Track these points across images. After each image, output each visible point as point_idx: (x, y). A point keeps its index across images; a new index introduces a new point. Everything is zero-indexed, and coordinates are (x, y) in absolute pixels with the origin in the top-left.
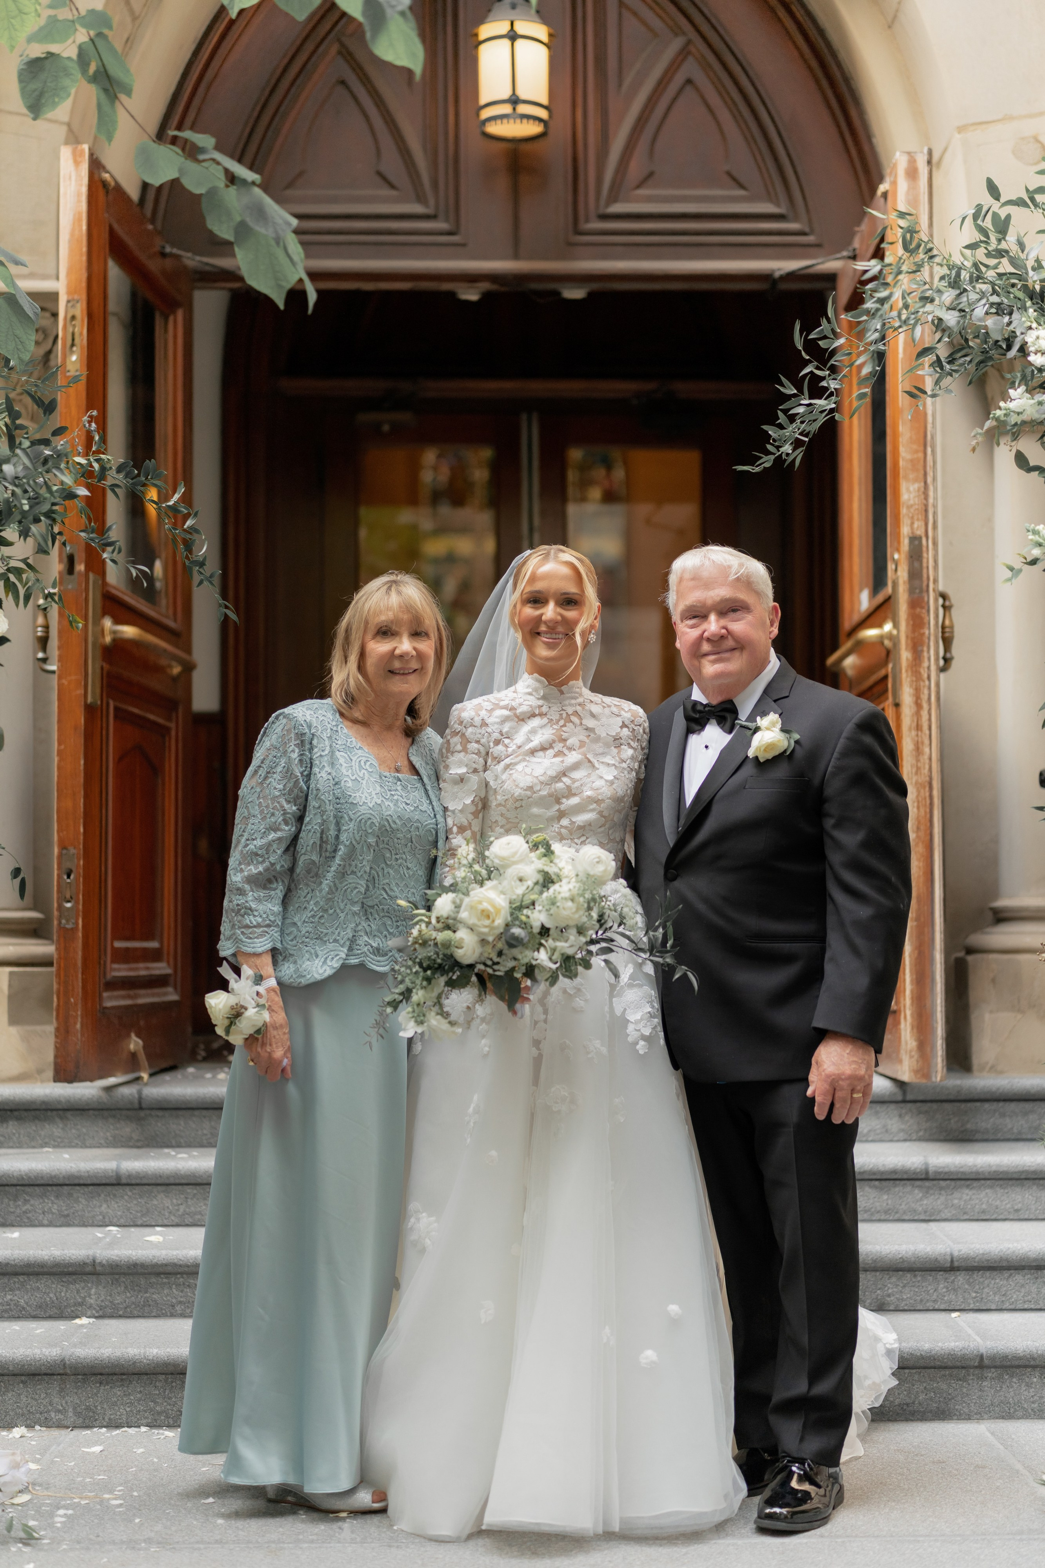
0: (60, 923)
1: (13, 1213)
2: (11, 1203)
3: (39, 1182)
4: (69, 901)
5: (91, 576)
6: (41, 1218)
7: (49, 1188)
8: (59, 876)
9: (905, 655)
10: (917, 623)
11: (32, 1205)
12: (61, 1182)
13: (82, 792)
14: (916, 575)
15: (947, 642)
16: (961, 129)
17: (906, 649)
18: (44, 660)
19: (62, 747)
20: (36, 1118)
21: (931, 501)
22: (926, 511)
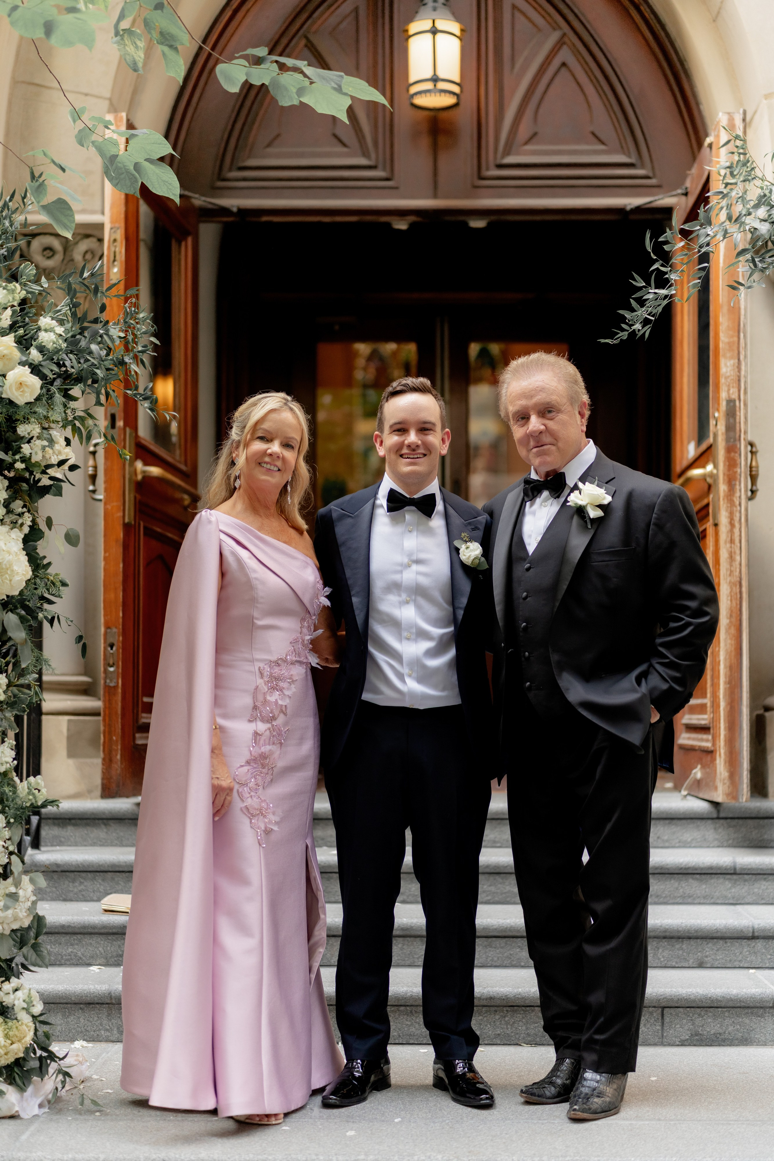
0: (105, 682)
1: (72, 891)
2: (71, 884)
3: (90, 869)
4: (111, 666)
5: (128, 430)
6: (92, 895)
7: (98, 874)
8: (105, 648)
9: (723, 488)
10: (732, 464)
11: (85, 886)
12: (106, 869)
13: (121, 588)
14: (731, 428)
15: (754, 478)
17: (723, 483)
18: (94, 492)
19: (107, 554)
20: (87, 825)
21: (743, 373)
22: (739, 380)
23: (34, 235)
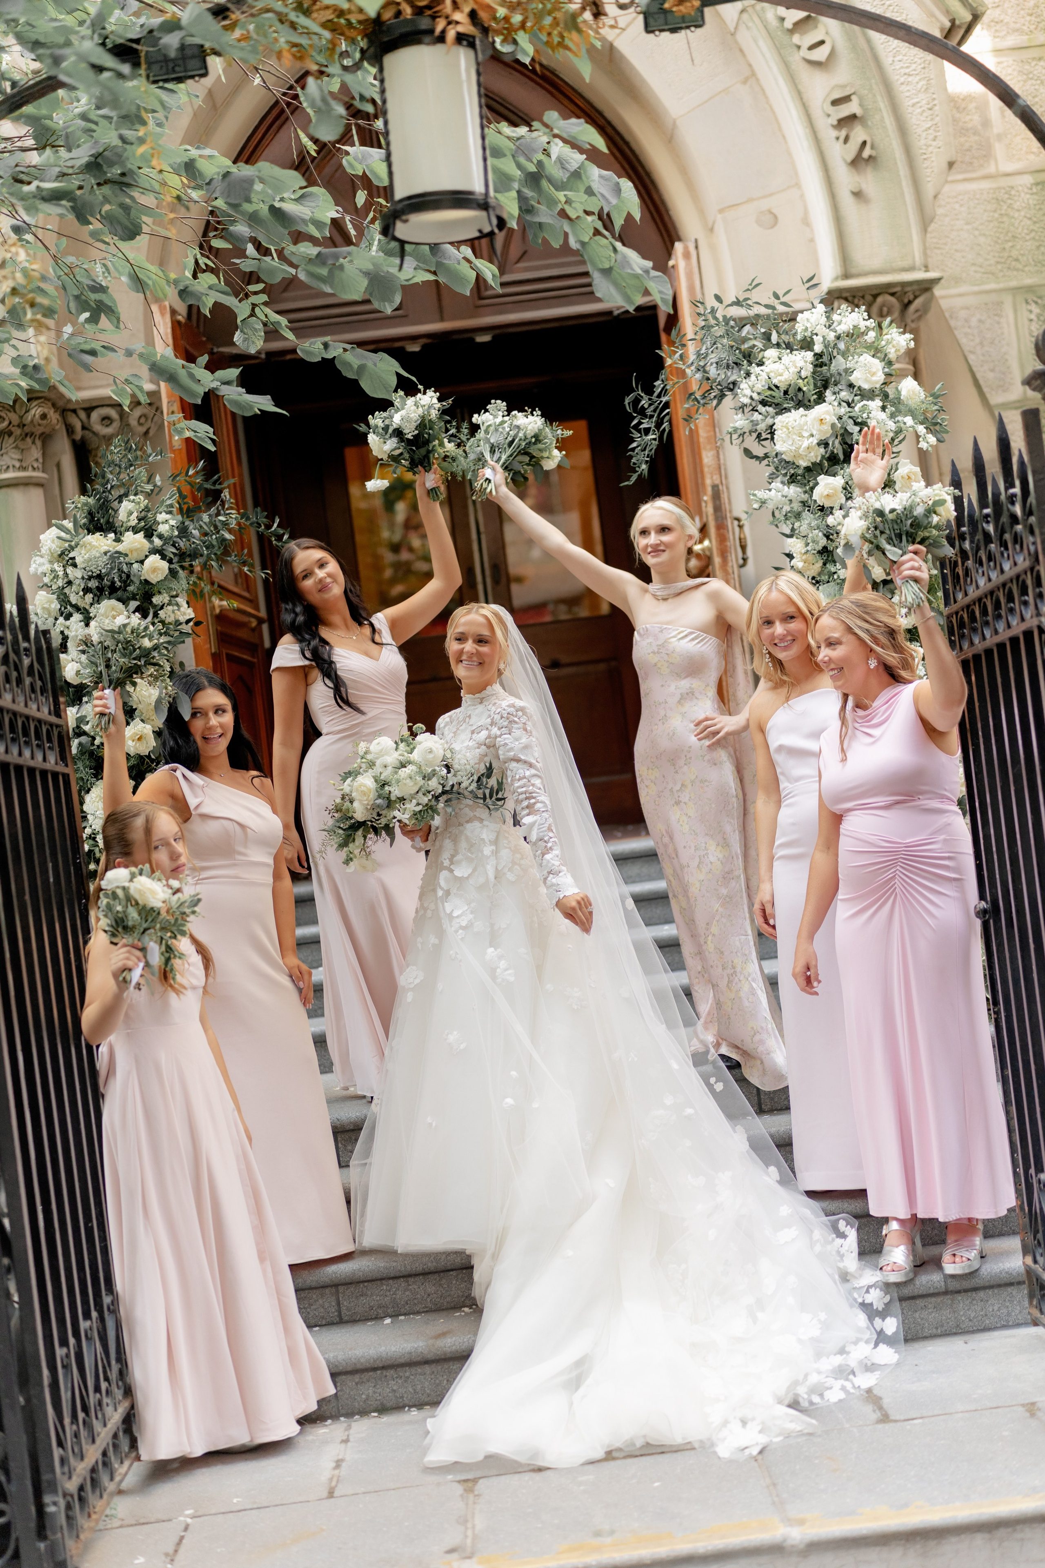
9: (718, 560)
10: (722, 539)
14: (718, 509)
15: (743, 548)
16: (721, 211)
17: (718, 557)
21: (722, 461)
22: (720, 468)
23: (93, 408)
